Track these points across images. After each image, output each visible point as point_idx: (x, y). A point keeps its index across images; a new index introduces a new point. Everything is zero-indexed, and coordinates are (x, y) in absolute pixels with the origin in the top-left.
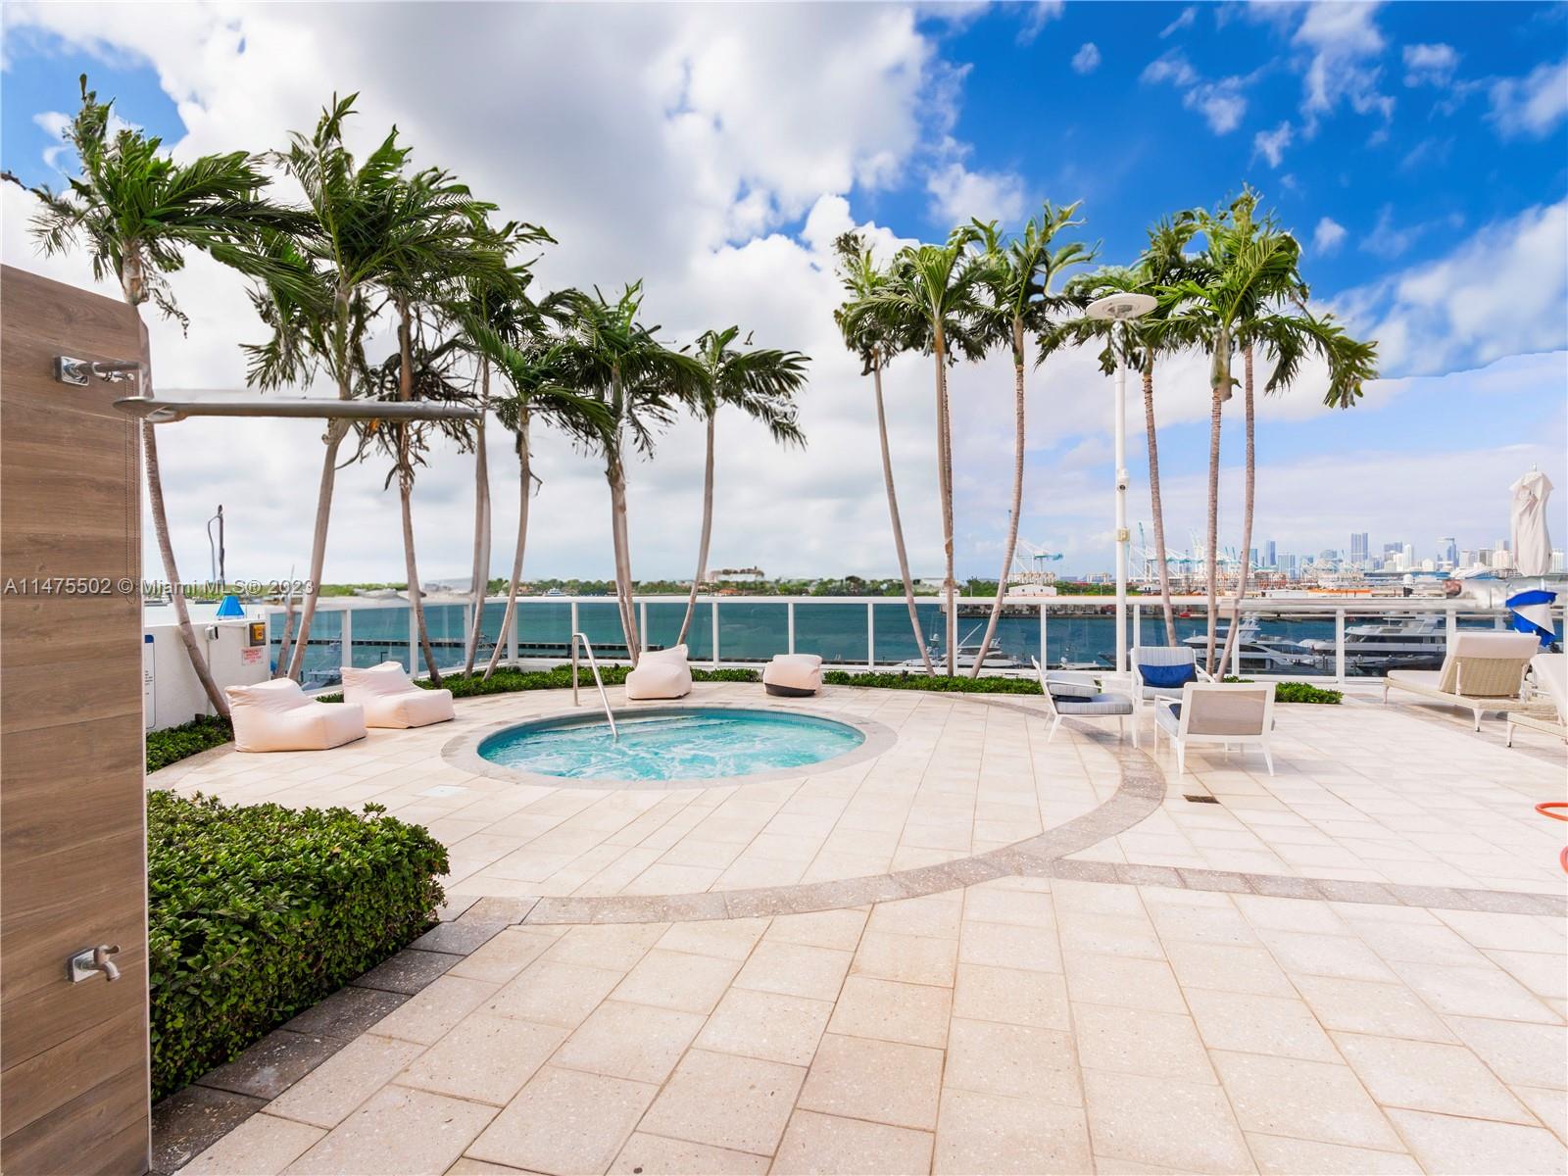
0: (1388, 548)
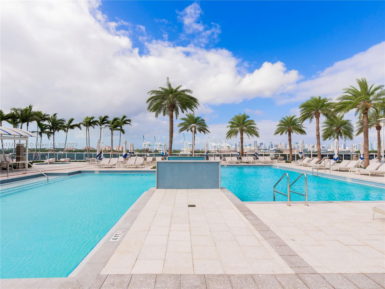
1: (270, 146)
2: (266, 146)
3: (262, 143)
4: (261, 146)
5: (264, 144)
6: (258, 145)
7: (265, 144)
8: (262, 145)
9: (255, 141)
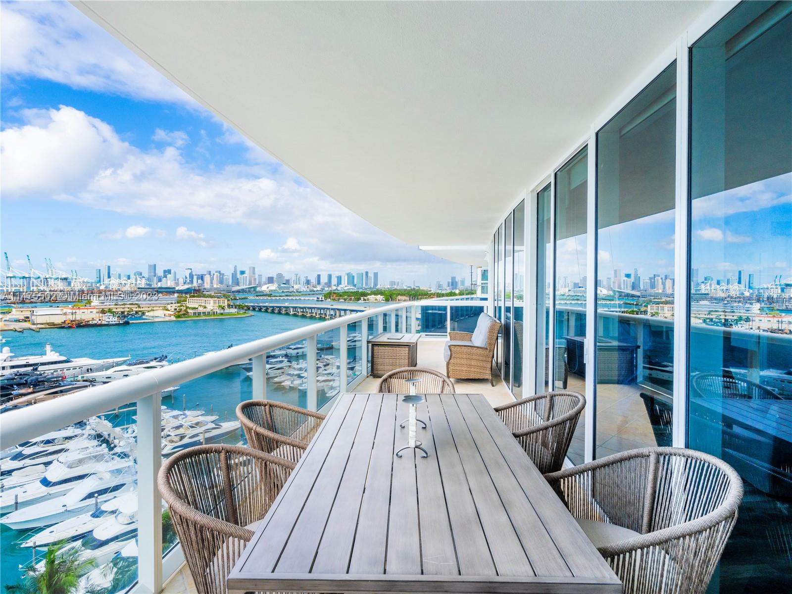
0: (165, 272)
1: (188, 277)
2: (177, 277)
3: (168, 270)
4: (166, 277)
5: (172, 272)
6: (158, 275)
7: (175, 273)
8: (169, 275)
9: (152, 264)
